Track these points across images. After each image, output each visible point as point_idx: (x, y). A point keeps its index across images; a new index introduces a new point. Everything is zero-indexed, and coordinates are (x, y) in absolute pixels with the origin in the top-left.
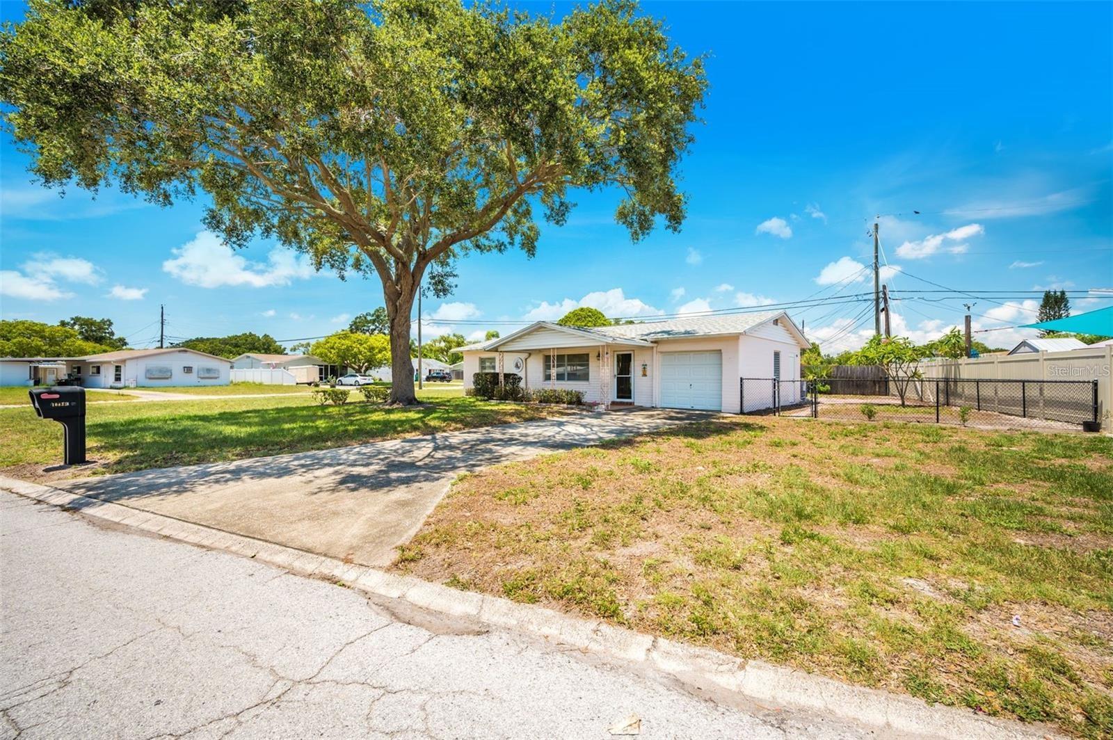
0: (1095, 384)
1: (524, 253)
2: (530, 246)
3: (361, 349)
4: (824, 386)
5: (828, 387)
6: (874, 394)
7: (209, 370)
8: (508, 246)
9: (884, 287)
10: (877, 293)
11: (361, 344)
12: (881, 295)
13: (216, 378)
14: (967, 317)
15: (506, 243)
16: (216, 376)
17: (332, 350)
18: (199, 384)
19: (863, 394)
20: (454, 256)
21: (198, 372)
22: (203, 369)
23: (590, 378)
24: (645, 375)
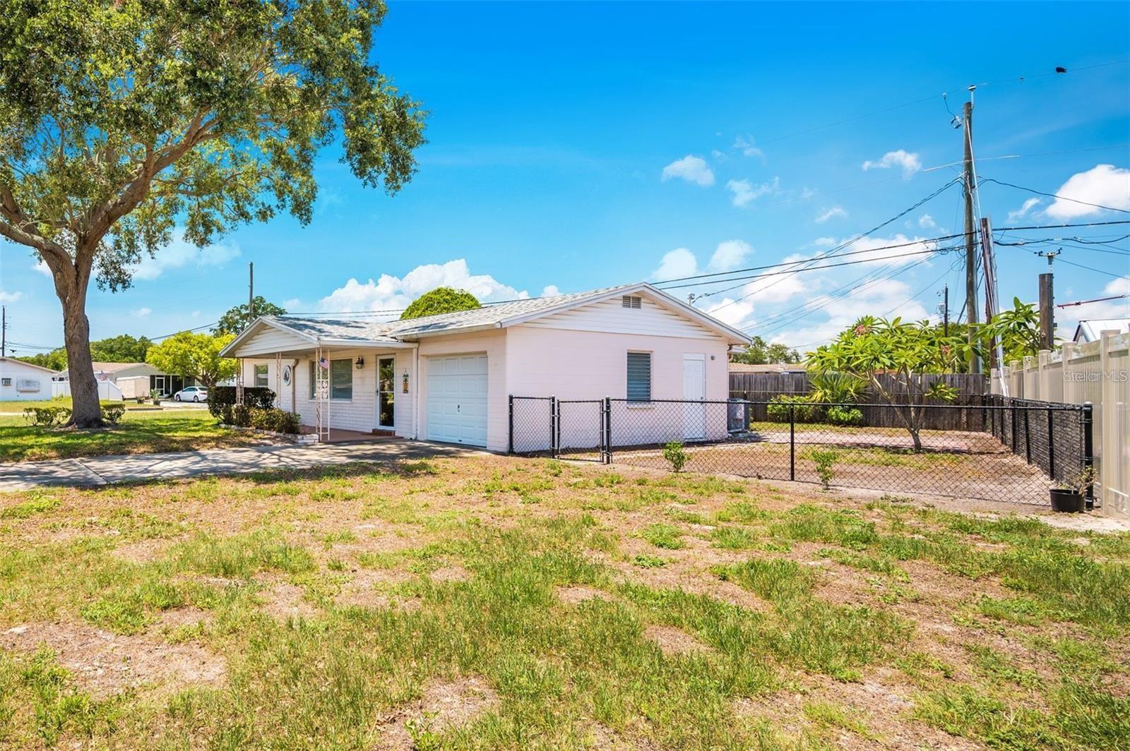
0: (1089, 414)
1: (296, 219)
2: (302, 209)
3: (202, 354)
4: (848, 411)
5: (857, 413)
6: (957, 426)
7: (28, 382)
8: (276, 211)
9: (985, 222)
10: (970, 234)
11: (201, 348)
12: (978, 238)
13: (36, 392)
14: (1042, 277)
15: (273, 207)
16: (36, 389)
17: (167, 356)
18: (18, 399)
19: (935, 428)
20: (219, 230)
21: (17, 384)
22: (22, 381)
23: (353, 394)
24: (406, 391)
